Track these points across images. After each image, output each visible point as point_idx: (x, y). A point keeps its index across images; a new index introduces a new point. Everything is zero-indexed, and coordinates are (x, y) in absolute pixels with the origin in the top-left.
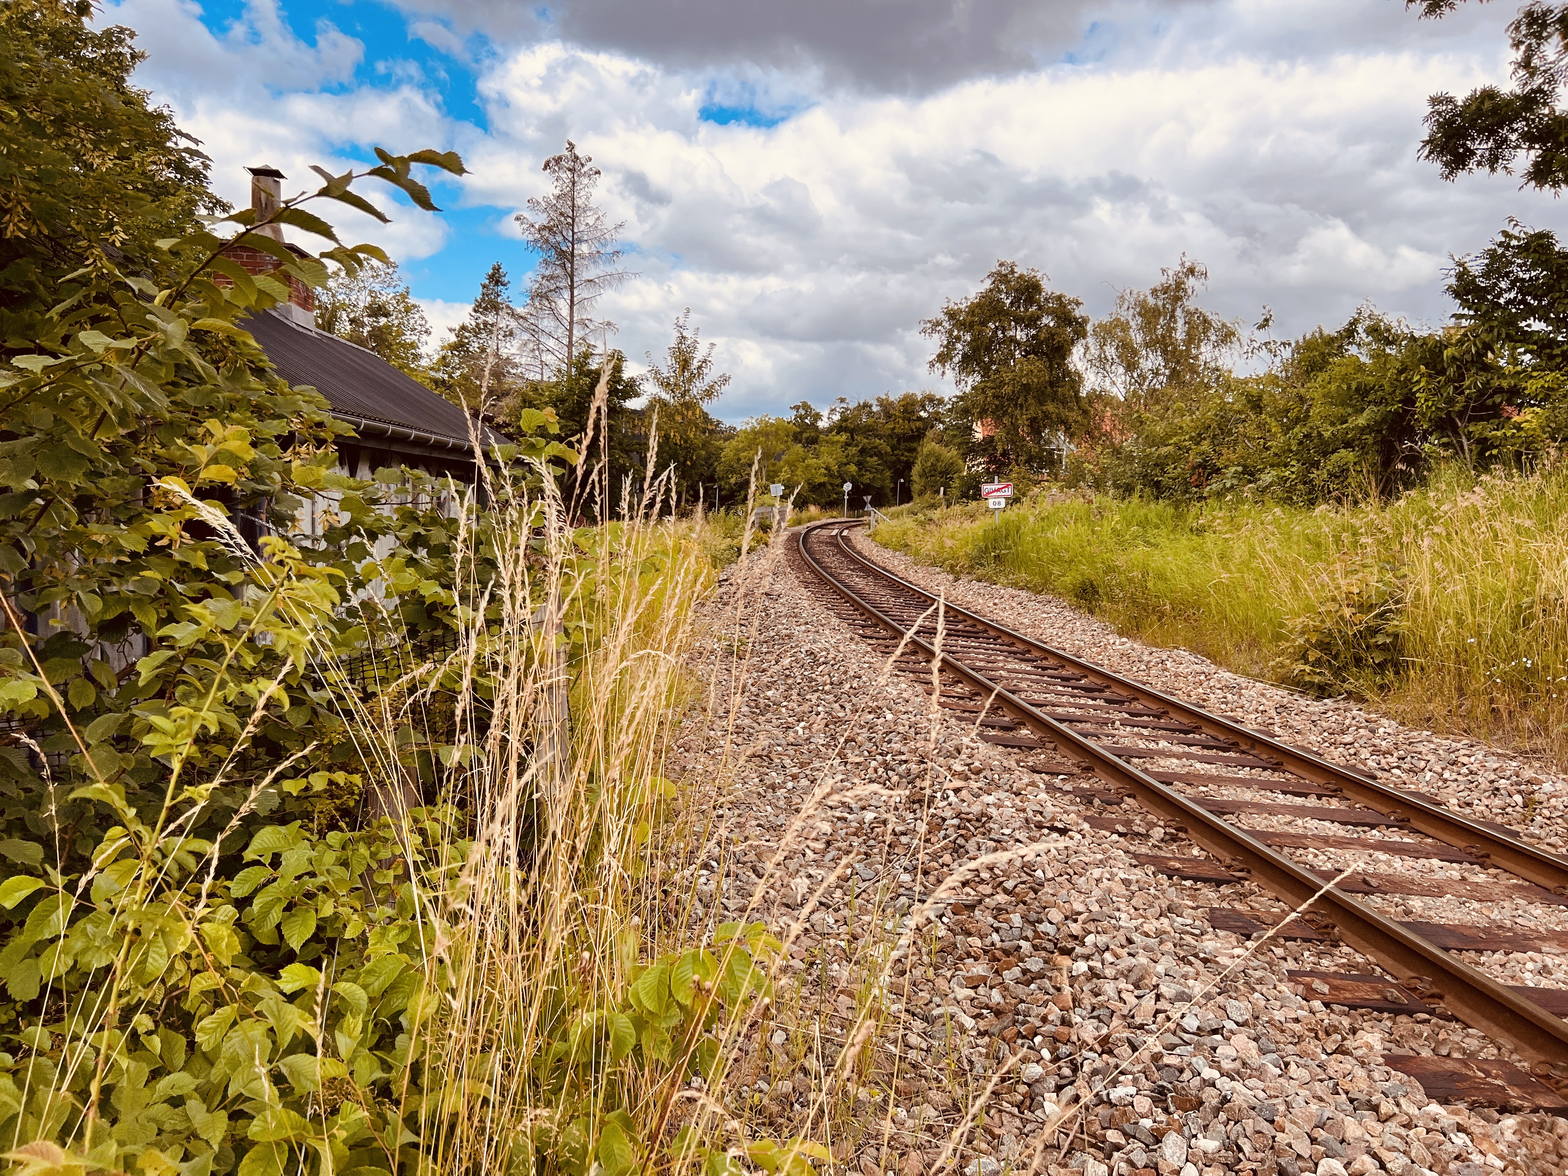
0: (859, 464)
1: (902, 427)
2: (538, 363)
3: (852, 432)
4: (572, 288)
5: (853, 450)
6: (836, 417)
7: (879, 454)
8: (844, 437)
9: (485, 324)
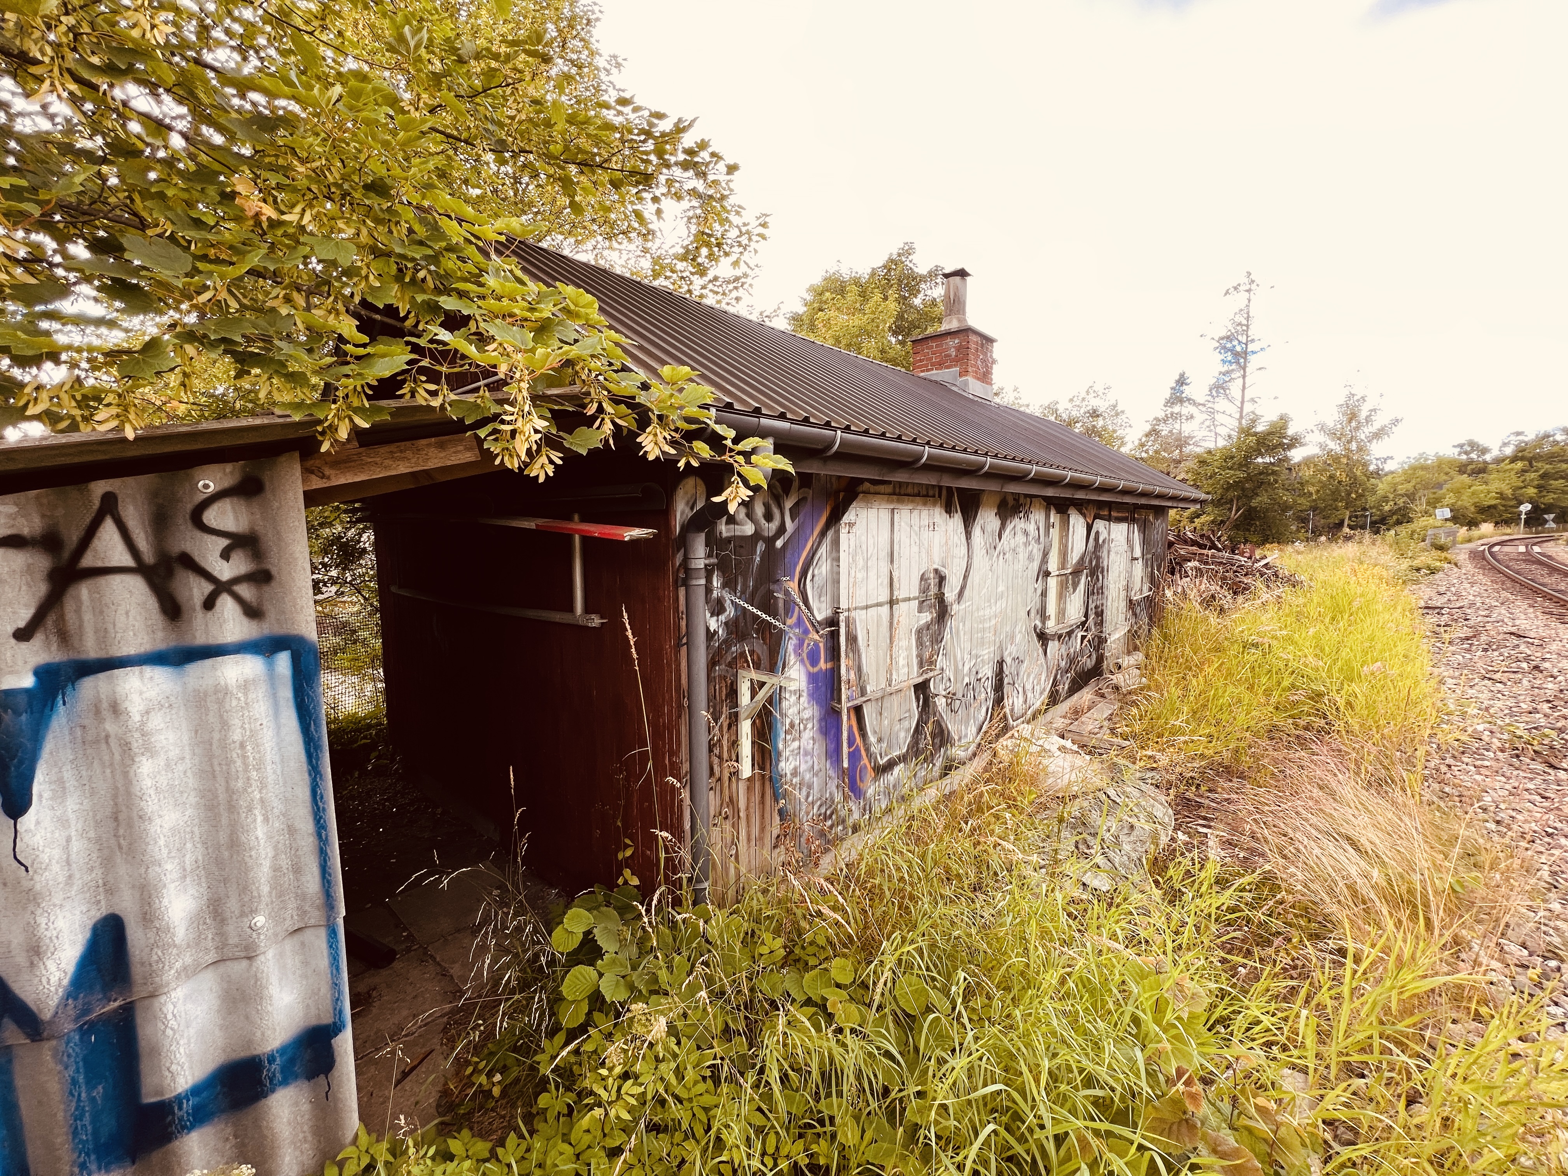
0: (1538, 487)
2: (1213, 434)
3: (1530, 460)
4: (1244, 377)
5: (1532, 475)
6: (1509, 449)
9: (1172, 414)
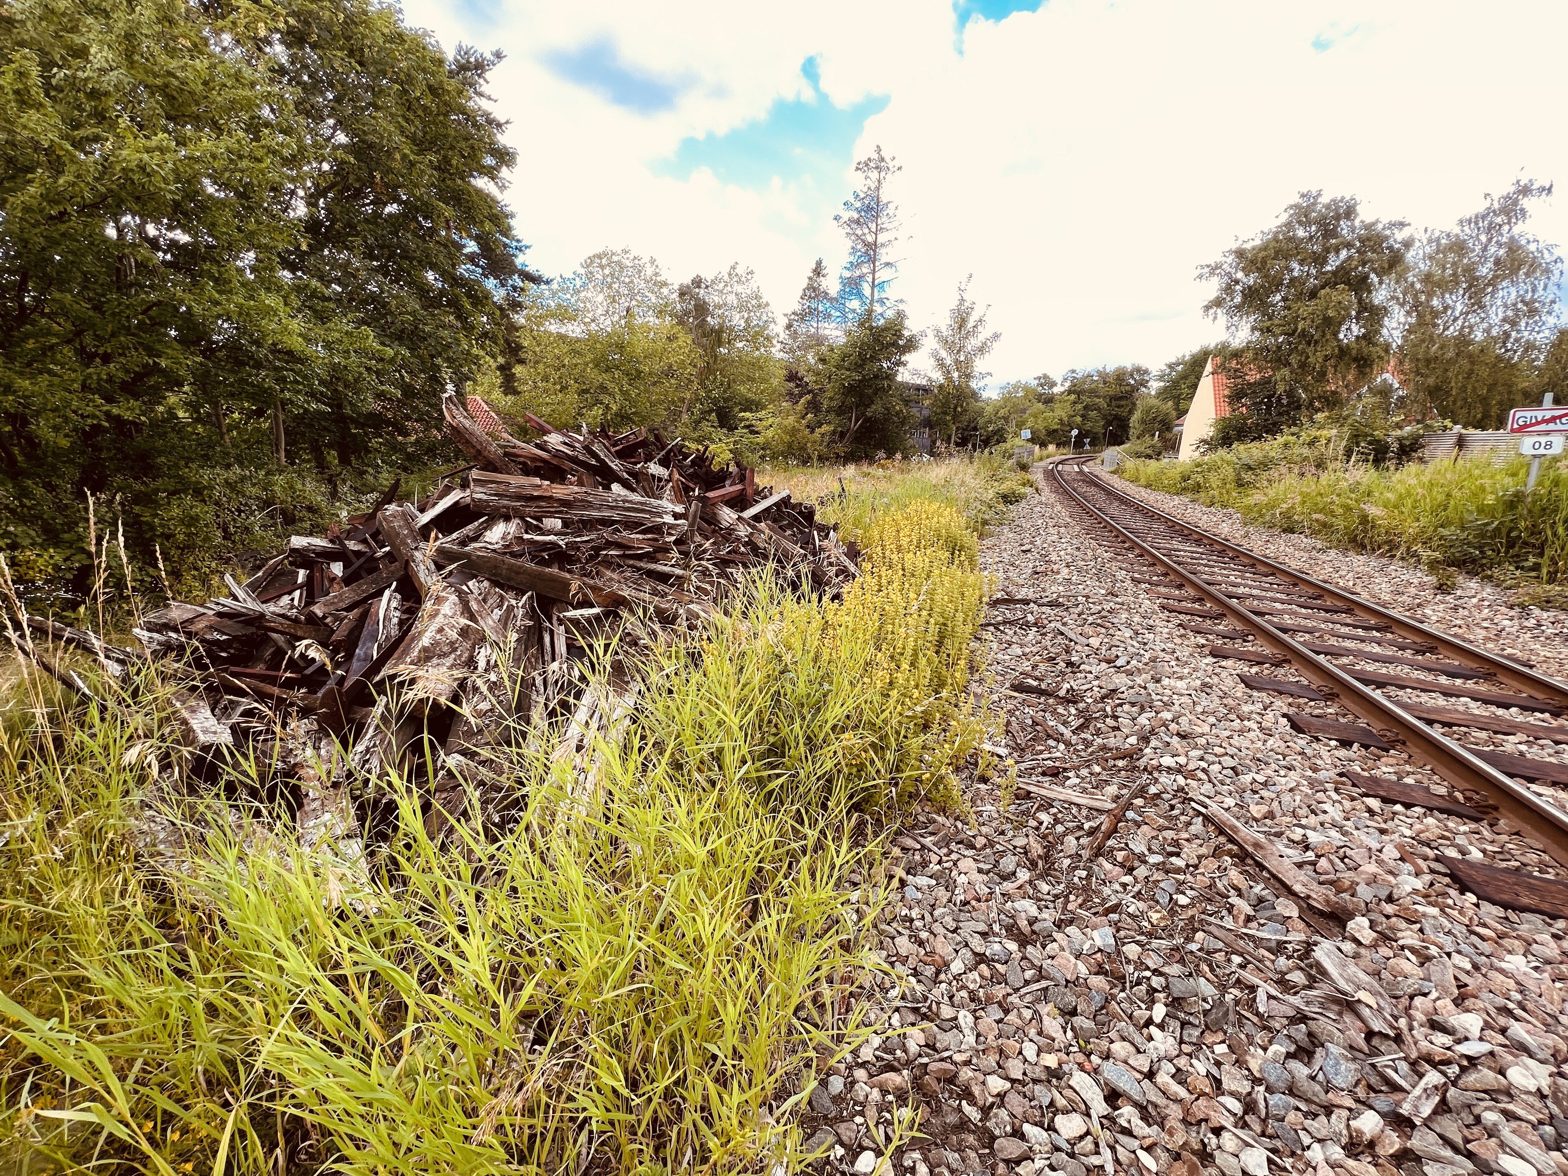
0: (1082, 416)
1: (1114, 390)
3: (1079, 394)
5: (1080, 406)
6: (1068, 384)
7: (1099, 409)
8: (1073, 397)
